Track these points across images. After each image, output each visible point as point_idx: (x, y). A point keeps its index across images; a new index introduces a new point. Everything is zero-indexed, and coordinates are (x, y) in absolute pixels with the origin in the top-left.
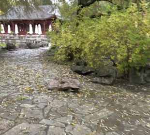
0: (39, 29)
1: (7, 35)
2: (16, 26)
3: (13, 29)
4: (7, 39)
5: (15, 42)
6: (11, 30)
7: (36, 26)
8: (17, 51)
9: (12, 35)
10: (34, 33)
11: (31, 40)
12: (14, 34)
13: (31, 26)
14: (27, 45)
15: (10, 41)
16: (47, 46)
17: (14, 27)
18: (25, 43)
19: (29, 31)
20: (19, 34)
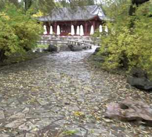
0: (80, 30)
1: (49, 36)
2: (58, 27)
3: (55, 30)
4: (49, 40)
5: (56, 44)
6: (53, 31)
7: (78, 27)
8: (59, 54)
9: (54, 36)
10: (75, 34)
11: (73, 42)
12: (56, 35)
13: (72, 27)
14: (69, 46)
15: (52, 42)
16: (90, 48)
17: (56, 28)
18: (67, 44)
19: (70, 32)
20: (60, 35)
